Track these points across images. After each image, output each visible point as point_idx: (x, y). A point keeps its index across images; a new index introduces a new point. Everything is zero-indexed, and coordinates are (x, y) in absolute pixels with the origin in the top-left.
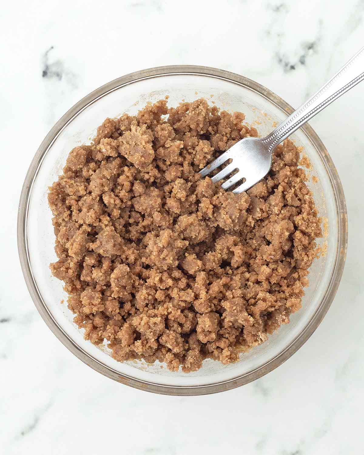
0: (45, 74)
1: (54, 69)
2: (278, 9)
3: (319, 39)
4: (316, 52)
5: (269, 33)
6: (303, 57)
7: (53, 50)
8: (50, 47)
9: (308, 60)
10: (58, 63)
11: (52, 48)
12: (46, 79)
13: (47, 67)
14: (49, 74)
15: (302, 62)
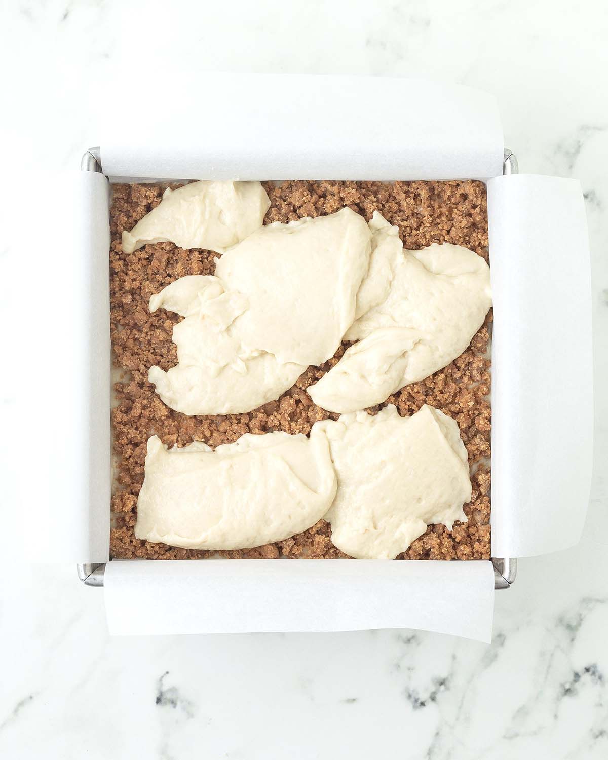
0: (159, 700)
1: (168, 696)
2: (409, 641)
3: (452, 675)
4: (447, 689)
5: (399, 666)
6: (434, 693)
7: (168, 675)
8: (164, 672)
9: (439, 697)
10: (173, 690)
11: (167, 673)
12: (159, 706)
13: (161, 694)
14: (163, 701)
15: (433, 699)
